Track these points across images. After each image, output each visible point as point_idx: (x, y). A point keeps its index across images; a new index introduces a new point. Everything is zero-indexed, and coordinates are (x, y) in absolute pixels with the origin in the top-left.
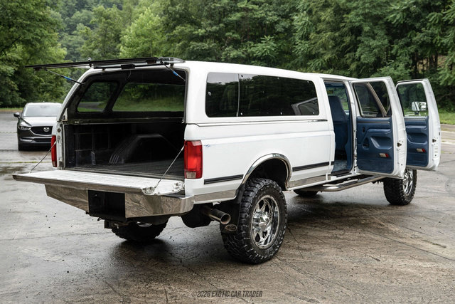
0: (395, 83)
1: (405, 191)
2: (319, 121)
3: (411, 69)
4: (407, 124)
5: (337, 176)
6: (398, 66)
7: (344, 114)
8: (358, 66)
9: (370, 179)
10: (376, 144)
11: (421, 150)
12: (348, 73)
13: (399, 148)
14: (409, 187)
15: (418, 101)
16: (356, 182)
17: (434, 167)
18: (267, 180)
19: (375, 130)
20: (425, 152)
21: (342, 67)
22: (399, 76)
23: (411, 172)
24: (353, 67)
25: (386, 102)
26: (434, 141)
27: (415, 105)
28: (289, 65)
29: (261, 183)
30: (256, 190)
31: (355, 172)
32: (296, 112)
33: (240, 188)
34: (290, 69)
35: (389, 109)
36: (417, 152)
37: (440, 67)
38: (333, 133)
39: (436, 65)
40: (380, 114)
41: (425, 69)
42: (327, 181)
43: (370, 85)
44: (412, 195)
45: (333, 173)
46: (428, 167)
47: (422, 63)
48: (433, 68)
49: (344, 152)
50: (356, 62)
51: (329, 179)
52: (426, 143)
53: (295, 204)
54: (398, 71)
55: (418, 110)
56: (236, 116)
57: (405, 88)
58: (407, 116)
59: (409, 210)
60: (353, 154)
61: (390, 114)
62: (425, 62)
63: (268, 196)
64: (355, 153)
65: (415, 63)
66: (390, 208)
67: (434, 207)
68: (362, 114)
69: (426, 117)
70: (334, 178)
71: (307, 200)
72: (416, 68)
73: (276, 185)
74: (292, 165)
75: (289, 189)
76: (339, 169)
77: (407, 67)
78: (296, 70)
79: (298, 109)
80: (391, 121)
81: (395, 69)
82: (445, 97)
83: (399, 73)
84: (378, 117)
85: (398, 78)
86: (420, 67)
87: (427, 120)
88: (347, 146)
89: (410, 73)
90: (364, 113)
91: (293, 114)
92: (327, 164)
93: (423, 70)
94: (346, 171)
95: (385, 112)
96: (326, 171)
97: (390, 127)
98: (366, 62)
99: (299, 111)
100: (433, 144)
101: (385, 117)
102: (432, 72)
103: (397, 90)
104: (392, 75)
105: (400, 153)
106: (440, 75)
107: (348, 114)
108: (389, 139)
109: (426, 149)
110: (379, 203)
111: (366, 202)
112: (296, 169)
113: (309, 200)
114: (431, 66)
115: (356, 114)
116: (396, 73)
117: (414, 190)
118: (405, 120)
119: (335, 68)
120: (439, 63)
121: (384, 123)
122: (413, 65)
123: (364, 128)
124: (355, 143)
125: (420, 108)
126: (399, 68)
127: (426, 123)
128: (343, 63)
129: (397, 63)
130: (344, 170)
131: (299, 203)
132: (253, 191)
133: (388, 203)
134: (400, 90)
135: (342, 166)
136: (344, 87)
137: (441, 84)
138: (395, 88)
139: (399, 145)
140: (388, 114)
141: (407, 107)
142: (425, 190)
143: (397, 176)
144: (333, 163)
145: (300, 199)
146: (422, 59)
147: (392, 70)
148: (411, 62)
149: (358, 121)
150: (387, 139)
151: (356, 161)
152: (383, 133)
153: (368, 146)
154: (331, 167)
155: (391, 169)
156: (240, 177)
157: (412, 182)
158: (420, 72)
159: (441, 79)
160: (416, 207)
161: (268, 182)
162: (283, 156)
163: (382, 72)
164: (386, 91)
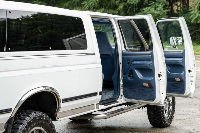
0: (156, 21)
1: (165, 114)
2: (87, 54)
3: (168, 9)
4: (166, 57)
5: (105, 104)
6: (158, 7)
7: (111, 48)
8: (125, 7)
9: (135, 106)
10: (140, 75)
11: (179, 80)
12: (117, 12)
13: (160, 78)
14: (169, 112)
15: (176, 36)
16: (122, 109)
17: (190, 94)
18: (37, 112)
19: (139, 62)
20: (183, 81)
21: (112, 7)
22: (158, 15)
23: (171, 98)
24: (121, 7)
25: (148, 36)
26: (189, 71)
27: (173, 40)
28: (67, 4)
29: (31, 116)
30: (25, 123)
31: (122, 100)
32: (66, 46)
33: (9, 121)
34: (68, 8)
35: (150, 43)
36: (175, 81)
37: (191, 8)
38: (100, 66)
39: (188, 6)
40: (142, 48)
41: (179, 9)
42: (96, 110)
43: (133, 22)
44: (172, 118)
45: (102, 102)
46: (185, 94)
47: (177, 5)
48: (185, 9)
49: (112, 82)
50: (123, 3)
51: (98, 107)
52: (183, 73)
53: (68, 129)
54: (157, 11)
55: (176, 44)
56: (3, 51)
57: (164, 25)
58: (166, 50)
59: (169, 131)
60: (120, 84)
61: (151, 47)
62: (179, 3)
63: (38, 128)
64: (121, 83)
65: (171, 5)
66: (153, 130)
67: (190, 128)
68: (127, 48)
69: (182, 51)
70: (102, 107)
71: (80, 125)
72: (172, 9)
73: (45, 116)
74: (62, 97)
75: (59, 119)
76: (107, 98)
77: (165, 7)
78: (73, 9)
79: (68, 44)
80: (152, 54)
81: (155, 9)
82: (195, 33)
83: (158, 13)
84: (141, 50)
85: (158, 17)
86: (175, 8)
87: (183, 53)
88: (114, 76)
89: (167, 12)
90: (128, 47)
91: (64, 48)
92: (95, 94)
93: (177, 10)
94: (114, 100)
95: (147, 46)
96: (95, 101)
97: (151, 59)
98: (132, 3)
99: (69, 46)
100: (189, 74)
101: (147, 50)
102: (185, 12)
103: (157, 26)
104: (153, 14)
105: (161, 83)
106: (191, 15)
107: (114, 48)
108: (152, 70)
109: (183, 78)
110: (144, 126)
111: (132, 126)
112: (65, 100)
113: (82, 125)
114: (184, 7)
115: (121, 48)
116: (156, 12)
117: (173, 114)
118: (165, 53)
119: (105, 8)
120: (190, 5)
121: (147, 57)
122: (169, 6)
123: (129, 60)
124: (121, 74)
125: (177, 42)
126: (158, 9)
127: (182, 56)
128: (113, 4)
129: (157, 4)
130: (112, 99)
131: (72, 128)
132: (22, 124)
133: (151, 126)
134: (159, 26)
135: (110, 95)
136: (110, 23)
137: (192, 22)
138: (156, 25)
139: (159, 75)
140: (149, 48)
141: (165, 40)
142: (182, 112)
143: (158, 103)
144: (101, 93)
145: (73, 125)
146: (177, 1)
147: (153, 10)
148: (168, 4)
149: (123, 54)
150: (149, 71)
151: (122, 90)
152: (146, 65)
153: (133, 77)
154: (99, 97)
155: (153, 98)
156: (9, 110)
157: (171, 107)
158: (175, 12)
159: (192, 18)
160: (176, 129)
161: (38, 114)
162: (53, 89)
163: (145, 12)
164: (147, 28)
